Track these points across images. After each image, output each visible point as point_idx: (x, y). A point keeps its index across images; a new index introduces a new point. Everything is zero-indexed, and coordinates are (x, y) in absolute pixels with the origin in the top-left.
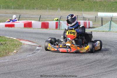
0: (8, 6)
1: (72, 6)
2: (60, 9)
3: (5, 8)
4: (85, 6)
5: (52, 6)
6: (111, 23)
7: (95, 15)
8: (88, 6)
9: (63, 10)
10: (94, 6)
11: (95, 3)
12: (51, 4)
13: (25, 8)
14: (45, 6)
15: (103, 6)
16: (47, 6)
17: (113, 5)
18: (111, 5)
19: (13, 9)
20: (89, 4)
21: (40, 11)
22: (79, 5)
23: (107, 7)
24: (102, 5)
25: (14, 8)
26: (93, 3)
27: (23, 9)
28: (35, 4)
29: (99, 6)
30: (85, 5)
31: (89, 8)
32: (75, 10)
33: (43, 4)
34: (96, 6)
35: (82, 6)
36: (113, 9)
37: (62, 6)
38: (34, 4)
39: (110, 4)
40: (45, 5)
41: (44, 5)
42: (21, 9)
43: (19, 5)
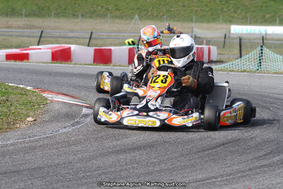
0: (13, 10)
1: (168, 11)
2: (139, 16)
3: (7, 15)
4: (199, 9)
5: (119, 10)
6: (262, 50)
7: (224, 32)
8: (207, 9)
9: (146, 19)
10: (222, 9)
11: (224, 3)
12: (116, 5)
13: (54, 14)
14: (103, 10)
15: (242, 10)
16: (109, 10)
17: (267, 7)
18: (262, 7)
19: (26, 16)
20: (208, 4)
21: (91, 20)
22: (184, 6)
23: (253, 12)
24: (242, 7)
25: (27, 14)
26: (219, 3)
27: (50, 16)
28: (79, 5)
29: (232, 10)
30: (198, 7)
31: (209, 14)
32: (176, 19)
33: (98, 5)
34: (225, 10)
35: (192, 10)
36: (268, 16)
37: (145, 10)
38: (77, 5)
39: (260, 4)
40: (102, 7)
41: (100, 8)
42: (44, 16)
43: (39, 8)
